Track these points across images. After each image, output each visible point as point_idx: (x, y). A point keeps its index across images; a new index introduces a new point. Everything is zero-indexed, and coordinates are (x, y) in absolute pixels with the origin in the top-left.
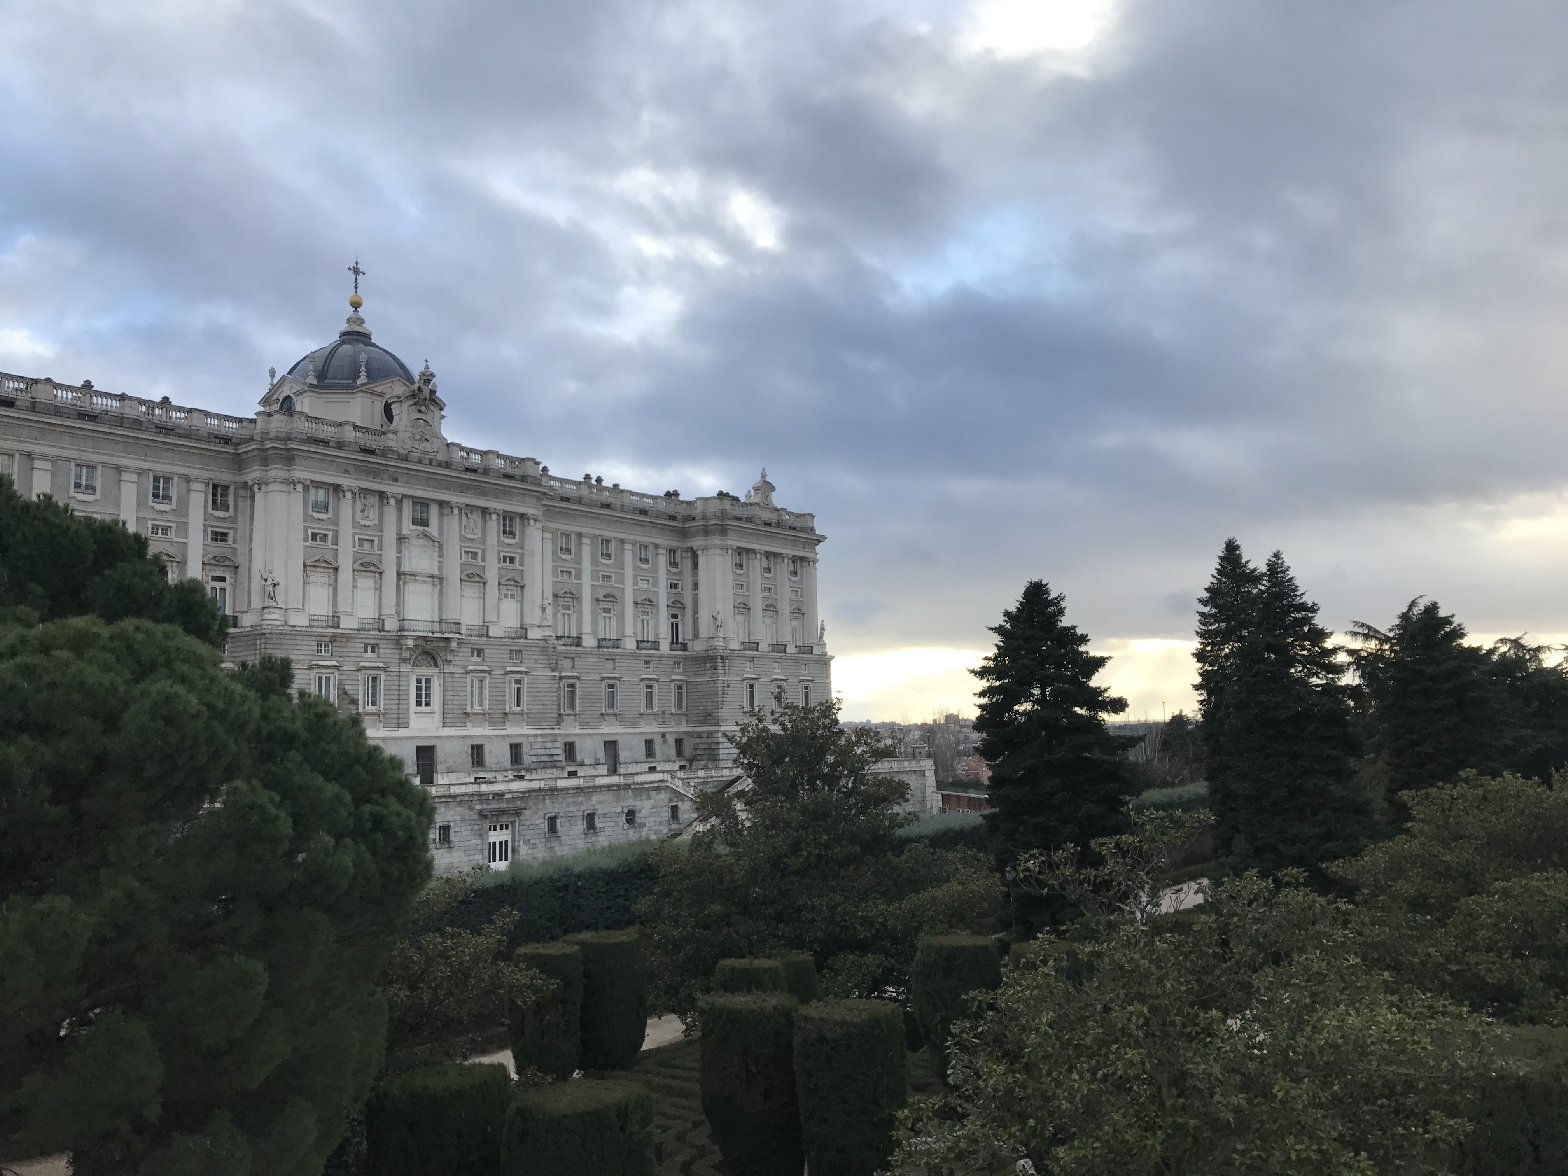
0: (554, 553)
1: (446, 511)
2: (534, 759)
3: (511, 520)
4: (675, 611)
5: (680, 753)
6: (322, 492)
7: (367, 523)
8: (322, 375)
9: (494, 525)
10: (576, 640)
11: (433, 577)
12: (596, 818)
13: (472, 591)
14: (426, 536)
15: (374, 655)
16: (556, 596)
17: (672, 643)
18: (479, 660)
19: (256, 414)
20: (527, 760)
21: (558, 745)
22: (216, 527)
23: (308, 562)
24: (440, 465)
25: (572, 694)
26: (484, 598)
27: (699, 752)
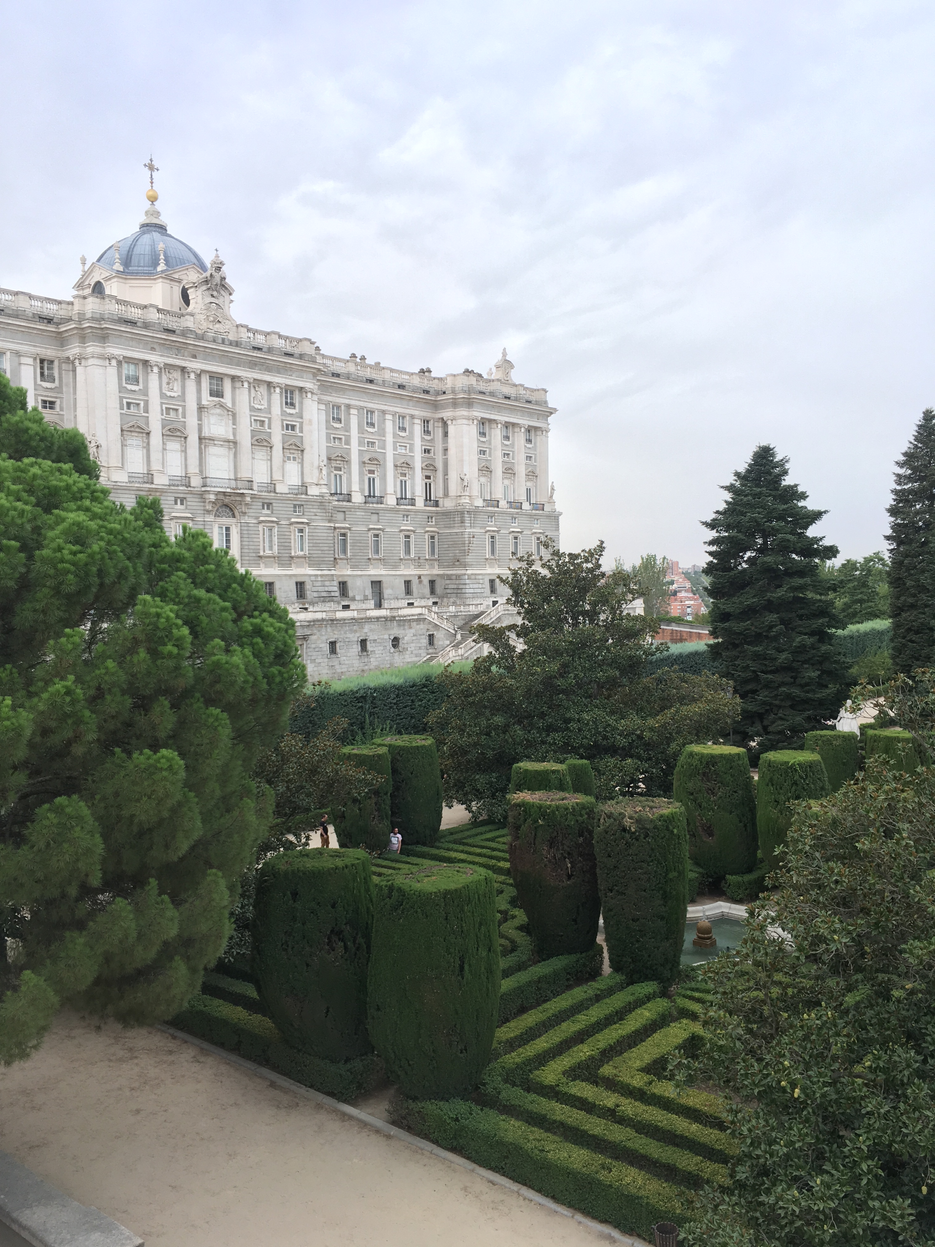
0: (327, 421)
1: (238, 384)
2: (315, 595)
3: (292, 393)
4: (428, 473)
5: (433, 592)
6: (132, 367)
7: (172, 394)
8: (127, 261)
9: (276, 397)
10: (347, 497)
11: (229, 441)
12: (368, 643)
13: (261, 454)
14: (222, 406)
15: (183, 507)
16: (329, 459)
17: (426, 500)
18: (269, 512)
19: (74, 297)
20: (310, 594)
21: (336, 583)
22: (45, 396)
23: (125, 428)
24: (231, 344)
25: (344, 542)
26: (271, 460)
27: (448, 591)
